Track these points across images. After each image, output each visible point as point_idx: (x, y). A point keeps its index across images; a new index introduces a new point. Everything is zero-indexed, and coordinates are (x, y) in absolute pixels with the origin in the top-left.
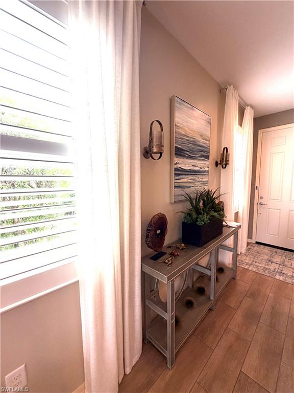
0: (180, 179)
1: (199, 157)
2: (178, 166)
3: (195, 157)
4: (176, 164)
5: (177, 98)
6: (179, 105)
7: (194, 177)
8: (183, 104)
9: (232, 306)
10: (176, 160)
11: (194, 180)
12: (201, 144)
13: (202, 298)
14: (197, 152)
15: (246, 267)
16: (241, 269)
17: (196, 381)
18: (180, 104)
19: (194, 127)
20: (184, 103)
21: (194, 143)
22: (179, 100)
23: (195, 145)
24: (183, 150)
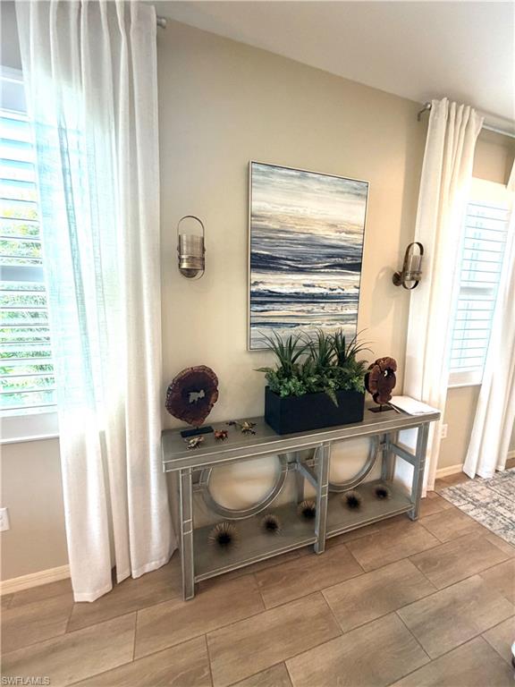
0: (266, 311)
1: (326, 267)
2: (261, 287)
3: (311, 268)
4: (256, 283)
5: (254, 166)
6: (261, 178)
7: (309, 307)
8: (272, 173)
9: (361, 563)
10: (256, 277)
11: (309, 312)
12: (334, 242)
13: (300, 526)
14: (319, 258)
15: (461, 508)
16: (446, 507)
17: (205, 634)
18: (264, 174)
19: (308, 212)
20: (275, 170)
21: (311, 242)
22: (262, 168)
23: (312, 245)
24: (276, 258)
